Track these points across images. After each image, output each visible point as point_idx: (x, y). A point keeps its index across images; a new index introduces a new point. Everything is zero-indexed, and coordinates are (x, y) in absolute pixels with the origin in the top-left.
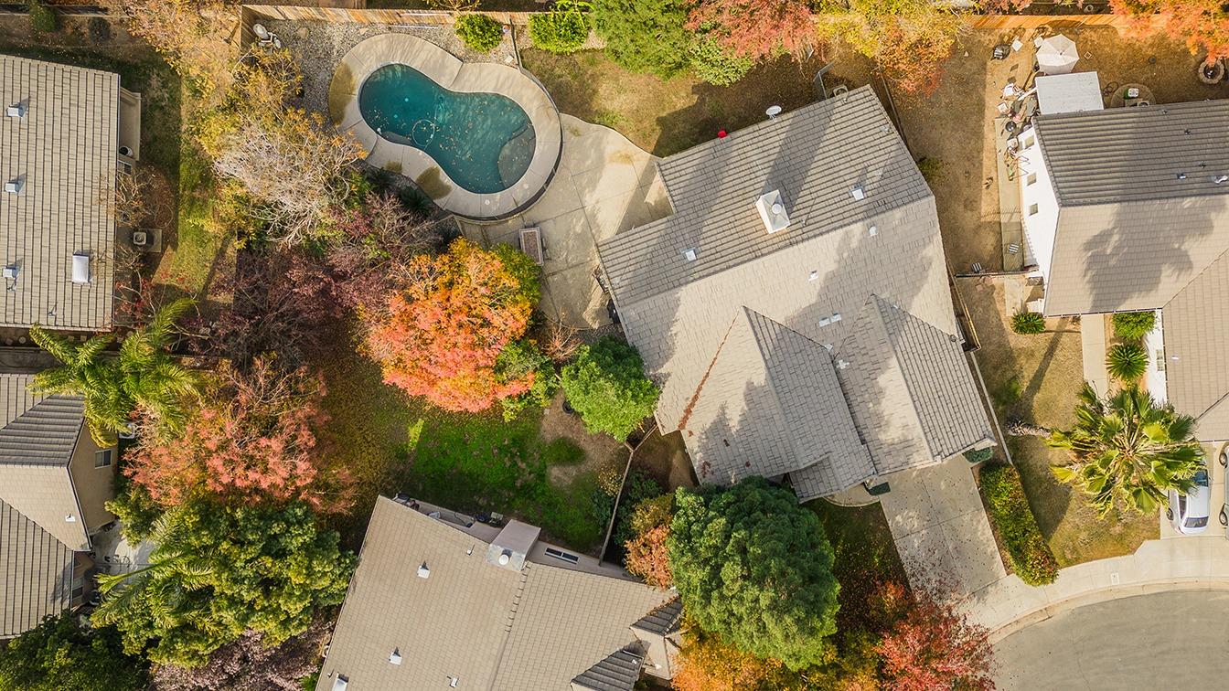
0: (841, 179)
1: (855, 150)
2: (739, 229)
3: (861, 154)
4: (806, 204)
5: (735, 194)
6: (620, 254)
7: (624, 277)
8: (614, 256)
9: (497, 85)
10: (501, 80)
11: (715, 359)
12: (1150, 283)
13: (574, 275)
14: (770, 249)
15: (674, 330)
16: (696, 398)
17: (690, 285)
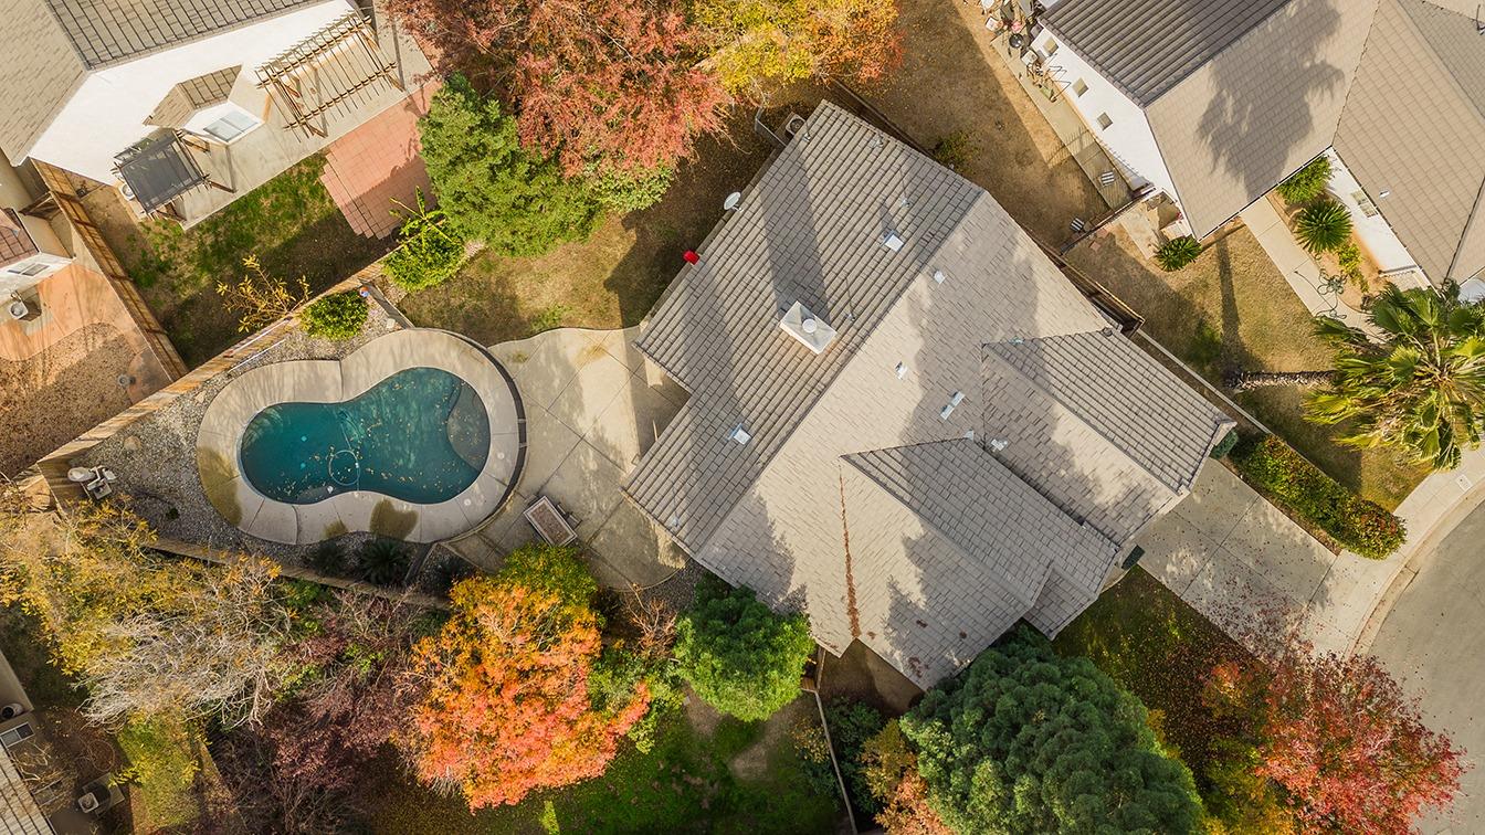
0: (862, 236)
1: (856, 191)
2: (779, 369)
3: (867, 190)
4: (840, 292)
5: (748, 329)
6: (657, 484)
7: (679, 511)
8: (652, 491)
9: (395, 362)
10: (397, 352)
11: (846, 534)
12: (1301, 124)
13: (619, 523)
14: (830, 373)
15: (777, 534)
16: (851, 591)
17: (763, 475)
